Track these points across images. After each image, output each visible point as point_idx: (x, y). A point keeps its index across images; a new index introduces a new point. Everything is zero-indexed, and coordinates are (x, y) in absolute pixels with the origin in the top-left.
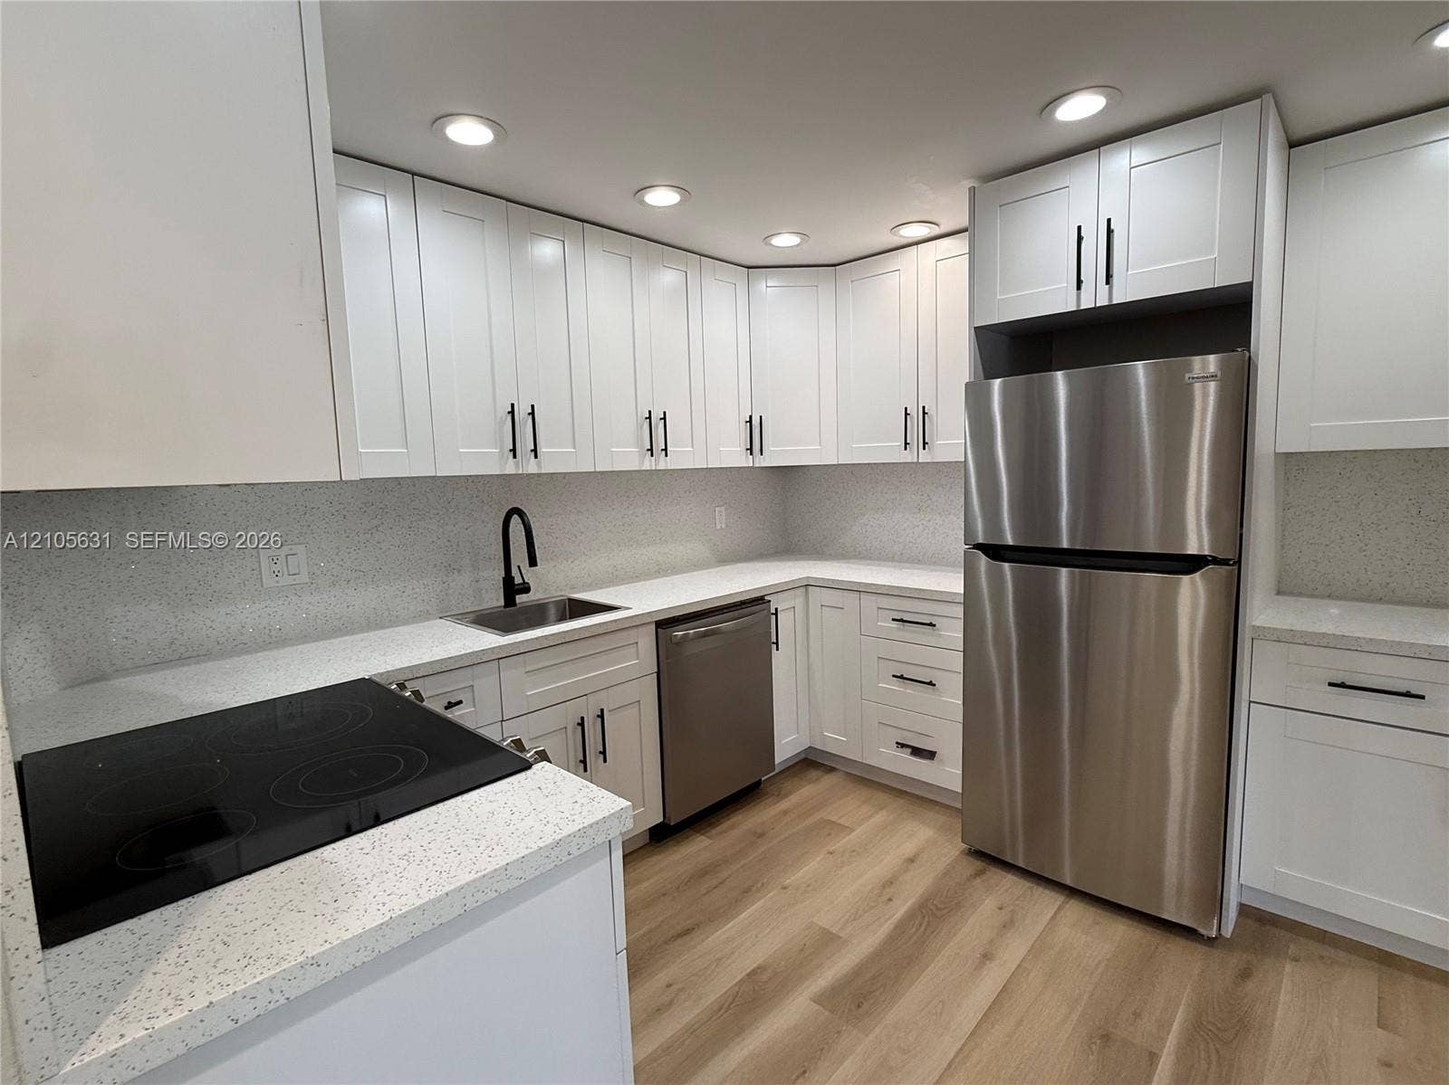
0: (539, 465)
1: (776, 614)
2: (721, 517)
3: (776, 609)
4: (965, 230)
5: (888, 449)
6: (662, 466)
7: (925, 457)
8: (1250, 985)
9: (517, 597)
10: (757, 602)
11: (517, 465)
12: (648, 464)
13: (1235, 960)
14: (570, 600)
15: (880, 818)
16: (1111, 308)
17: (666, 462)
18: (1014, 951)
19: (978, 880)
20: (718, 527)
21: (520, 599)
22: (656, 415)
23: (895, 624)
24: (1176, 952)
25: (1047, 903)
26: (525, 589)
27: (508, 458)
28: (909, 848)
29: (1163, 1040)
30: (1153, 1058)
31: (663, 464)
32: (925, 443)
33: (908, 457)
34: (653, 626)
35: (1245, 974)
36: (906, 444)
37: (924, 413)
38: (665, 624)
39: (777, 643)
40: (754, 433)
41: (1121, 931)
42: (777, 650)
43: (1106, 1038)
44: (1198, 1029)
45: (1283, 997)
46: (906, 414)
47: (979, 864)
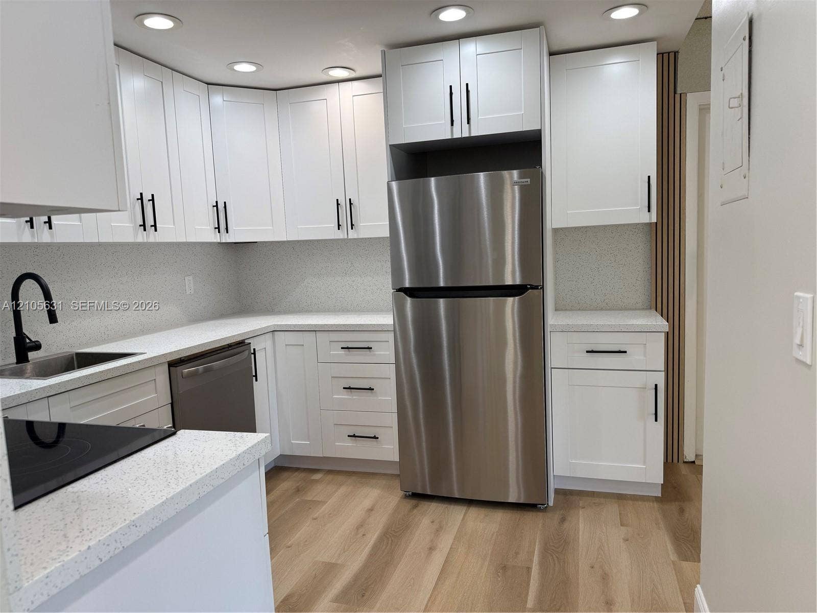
0: (52, 236)
1: (254, 353)
2: (190, 284)
3: (254, 349)
4: (380, 76)
5: (326, 229)
6: (152, 240)
7: (352, 235)
8: (566, 525)
9: (29, 353)
10: (239, 346)
11: (33, 236)
12: (141, 237)
13: (557, 516)
14: (78, 354)
15: (343, 490)
16: (470, 138)
17: (155, 237)
18: (446, 542)
19: (415, 511)
20: (188, 293)
21: (32, 355)
22: (148, 197)
23: (343, 352)
24: (529, 518)
25: (457, 513)
26: (37, 346)
27: (24, 229)
28: (367, 503)
29: (532, 561)
30: (529, 569)
31: (152, 237)
32: (352, 225)
33: (340, 235)
34: (167, 366)
35: (563, 520)
36: (339, 225)
37: (351, 204)
38: (175, 364)
39: (256, 376)
40: (221, 213)
41: (499, 516)
42: (256, 380)
43: (504, 568)
44: (546, 551)
45: (581, 526)
46: (338, 204)
47: (413, 502)
